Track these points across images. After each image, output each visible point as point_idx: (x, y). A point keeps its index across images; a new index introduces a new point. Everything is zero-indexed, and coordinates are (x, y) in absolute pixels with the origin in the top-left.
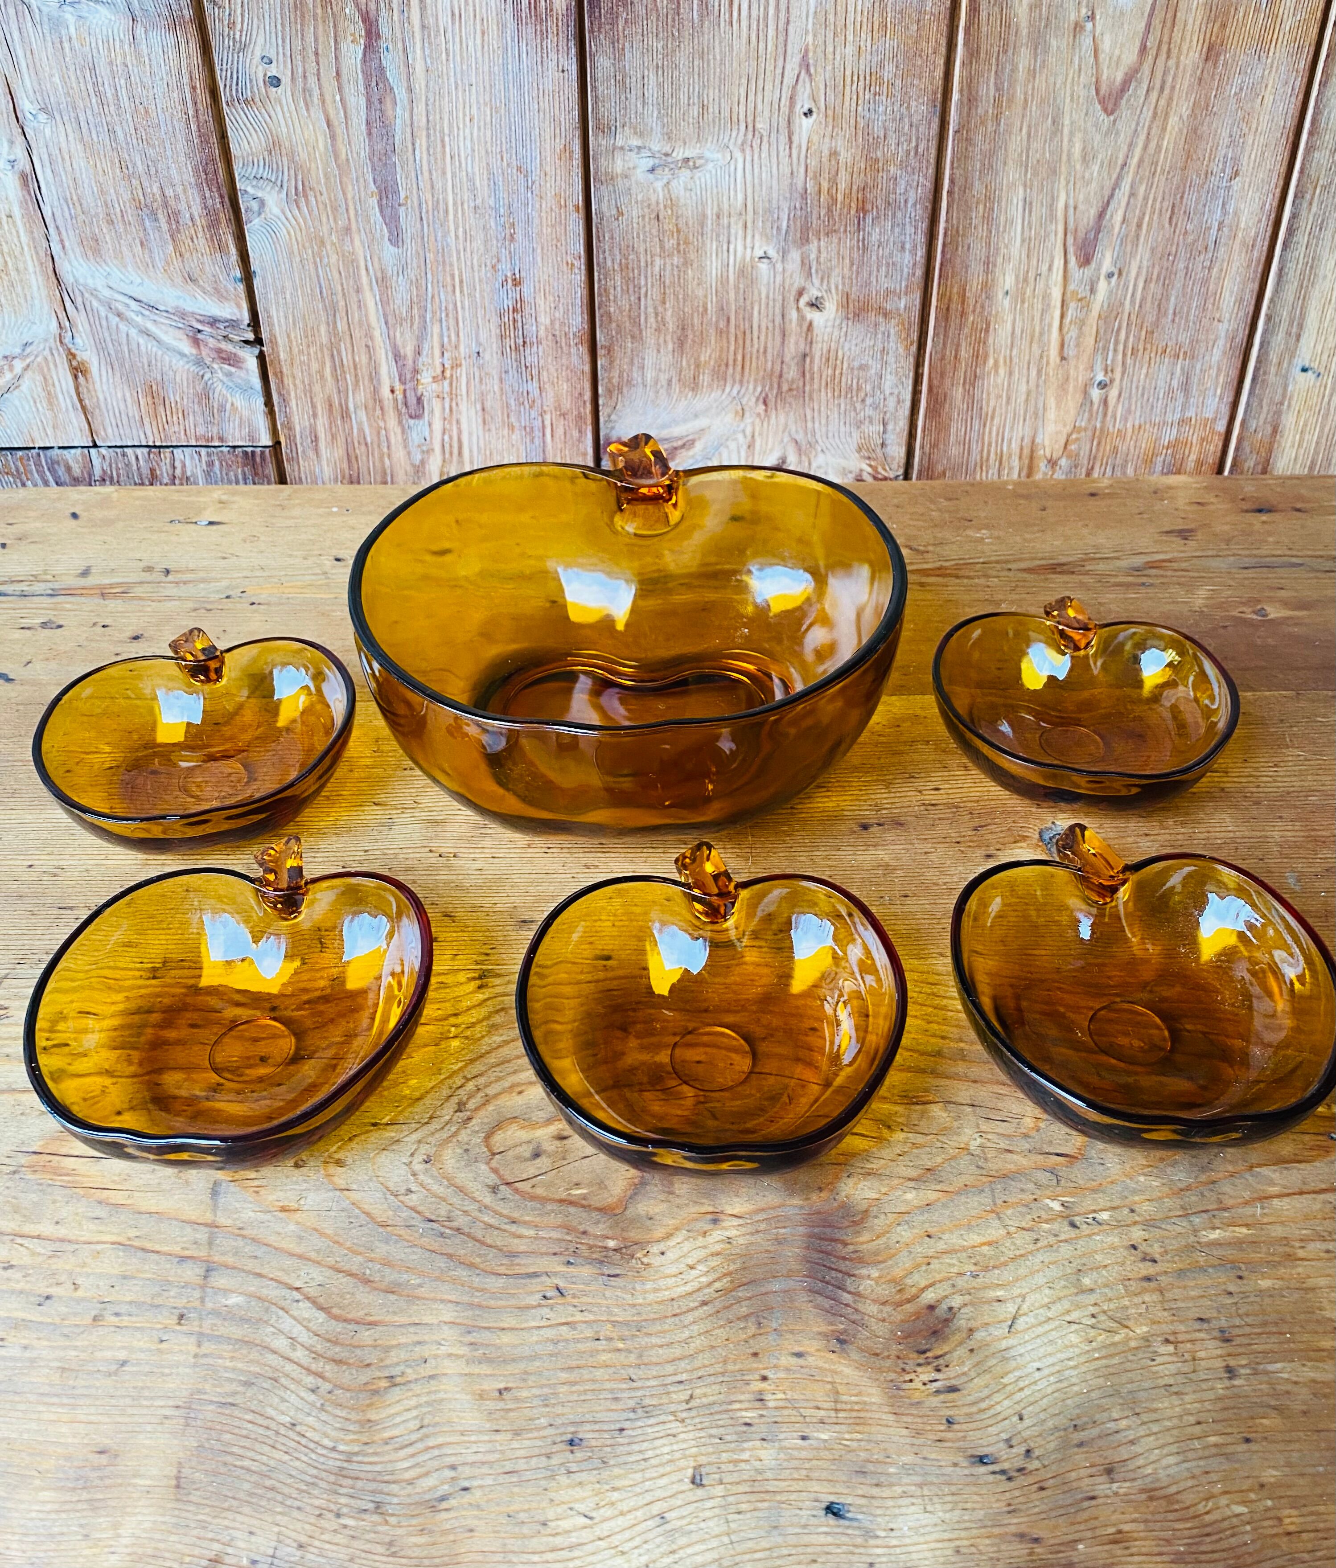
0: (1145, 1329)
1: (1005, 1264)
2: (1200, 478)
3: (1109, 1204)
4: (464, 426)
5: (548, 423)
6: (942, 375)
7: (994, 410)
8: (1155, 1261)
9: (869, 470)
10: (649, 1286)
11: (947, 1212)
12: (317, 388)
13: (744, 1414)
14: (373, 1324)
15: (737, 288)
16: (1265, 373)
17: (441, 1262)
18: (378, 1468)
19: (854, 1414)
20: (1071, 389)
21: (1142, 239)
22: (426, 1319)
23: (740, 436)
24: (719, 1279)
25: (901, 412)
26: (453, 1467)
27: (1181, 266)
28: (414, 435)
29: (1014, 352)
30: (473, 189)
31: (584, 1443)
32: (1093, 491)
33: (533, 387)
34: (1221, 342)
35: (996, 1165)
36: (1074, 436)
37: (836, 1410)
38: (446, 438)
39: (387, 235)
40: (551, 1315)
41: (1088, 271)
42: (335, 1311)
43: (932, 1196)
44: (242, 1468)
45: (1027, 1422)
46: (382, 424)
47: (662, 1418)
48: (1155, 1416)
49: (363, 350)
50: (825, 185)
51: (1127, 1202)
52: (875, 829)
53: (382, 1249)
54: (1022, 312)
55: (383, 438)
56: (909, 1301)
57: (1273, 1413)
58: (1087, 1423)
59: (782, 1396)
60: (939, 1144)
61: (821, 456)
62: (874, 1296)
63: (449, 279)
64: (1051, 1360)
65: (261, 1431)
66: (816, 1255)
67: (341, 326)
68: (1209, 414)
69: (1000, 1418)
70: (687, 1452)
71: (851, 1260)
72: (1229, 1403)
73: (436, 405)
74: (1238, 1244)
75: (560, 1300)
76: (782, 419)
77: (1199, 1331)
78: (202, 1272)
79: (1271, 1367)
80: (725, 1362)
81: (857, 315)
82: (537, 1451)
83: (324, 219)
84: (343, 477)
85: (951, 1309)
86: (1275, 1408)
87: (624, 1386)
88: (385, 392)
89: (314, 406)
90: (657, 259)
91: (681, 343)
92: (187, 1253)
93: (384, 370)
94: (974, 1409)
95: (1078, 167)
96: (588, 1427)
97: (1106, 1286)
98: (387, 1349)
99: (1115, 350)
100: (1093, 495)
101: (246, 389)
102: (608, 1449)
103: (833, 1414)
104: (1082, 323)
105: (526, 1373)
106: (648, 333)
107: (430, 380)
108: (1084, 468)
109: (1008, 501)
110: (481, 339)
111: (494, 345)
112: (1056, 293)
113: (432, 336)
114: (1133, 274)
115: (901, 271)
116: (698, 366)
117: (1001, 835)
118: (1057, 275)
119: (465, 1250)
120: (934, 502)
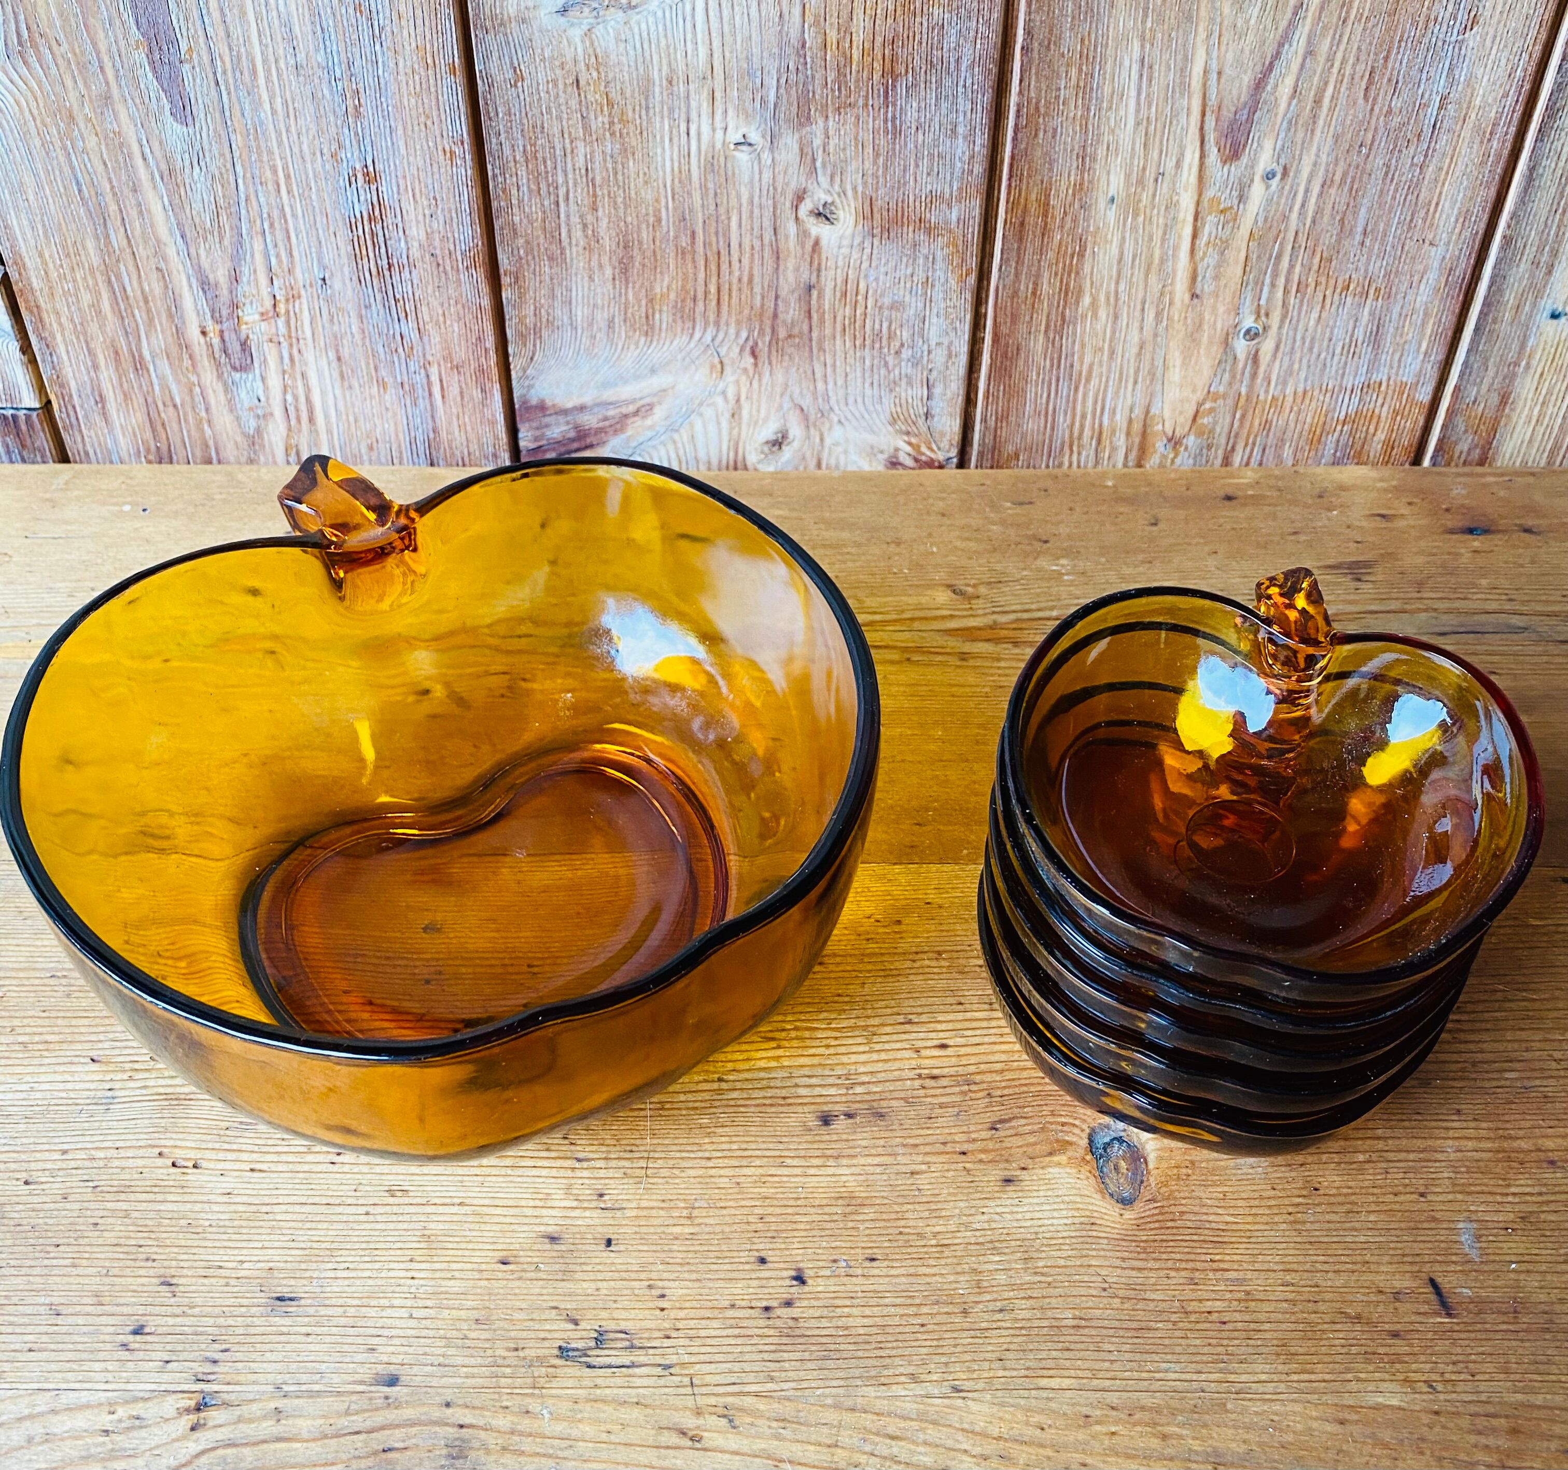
2: (1386, 472)
4: (314, 381)
5: (435, 378)
6: (1014, 318)
7: (1091, 367)
9: (908, 449)
12: (93, 328)
15: (704, 187)
16: (1495, 321)
20: (1205, 339)
21: (1320, 120)
23: (719, 400)
25: (953, 370)
27: (1380, 161)
28: (243, 394)
29: (1122, 287)
30: (291, 39)
32: (1230, 491)
33: (409, 328)
34: (1431, 277)
36: (1208, 406)
38: (289, 398)
39: (167, 106)
41: (1236, 170)
46: (194, 379)
49: (154, 275)
50: (832, 36)
54: (1134, 229)
55: (198, 398)
61: (838, 434)
63: (268, 172)
67: (117, 239)
68: (1408, 377)
73: (270, 352)
76: (780, 377)
81: (886, 230)
83: (69, 82)
84: (148, 451)
88: (193, 333)
90: (580, 145)
91: (624, 269)
93: (188, 303)
95: (1227, 9)
99: (1273, 285)
100: (1229, 498)
104: (1224, 246)
106: (575, 254)
107: (257, 317)
108: (1220, 453)
109: (1104, 508)
110: (326, 261)
111: (346, 270)
112: (1187, 202)
113: (252, 256)
114: (1305, 174)
115: (953, 166)
116: (651, 301)
117: (1032, 1139)
118: (1189, 175)
120: (996, 508)
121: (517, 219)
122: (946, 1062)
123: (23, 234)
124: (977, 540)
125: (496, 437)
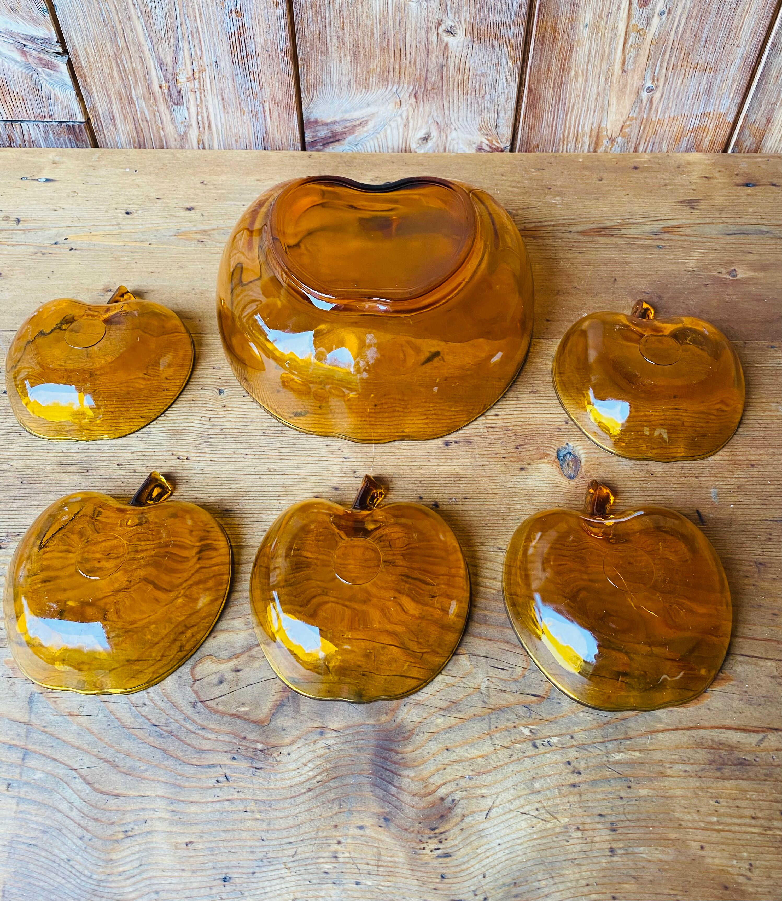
0: (566, 820)
1: (490, 771)
2: (710, 155)
3: (558, 732)
4: (211, 110)
5: (267, 109)
6: (539, 81)
7: (574, 104)
8: (580, 773)
9: (487, 142)
10: (279, 776)
11: (460, 734)
12: (110, 85)
13: (325, 866)
14: (118, 796)
15: (394, 19)
16: (766, 84)
17: (159, 755)
18: (114, 891)
19: (388, 869)
20: (628, 91)
22: (148, 793)
23: (399, 119)
24: (320, 774)
25: (509, 105)
26: (157, 893)
27: (715, 6)
28: (179, 116)
29: (590, 66)
31: (232, 881)
32: (636, 165)
33: (255, 85)
34: (737, 62)
35: (493, 702)
36: (628, 123)
37: (378, 866)
38: (200, 118)
40: (220, 794)
41: (646, 11)
42: (96, 786)
43: (453, 721)
44: (39, 886)
45: (487, 880)
46: (156, 109)
47: (278, 866)
48: (562, 879)
49: (138, 60)
51: (570, 731)
52: (453, 446)
53: (126, 744)
54: (596, 39)
55: (158, 118)
56: (430, 794)
57: (633, 881)
58: (522, 882)
59: (348, 855)
60: (462, 685)
61: (454, 135)
62: (410, 790)
63: (191, 12)
64: (508, 838)
65: (50, 863)
66: (379, 760)
67: (121, 43)
68: (723, 111)
69: (472, 876)
70: (290, 890)
71: (399, 764)
72: (608, 873)
73: (191, 96)
74: (631, 763)
75: (226, 784)
76: (427, 108)
77: (598, 823)
78: (21, 756)
79: (636, 850)
80: (318, 831)
81: (479, 39)
82: (205, 884)
84: (135, 142)
85: (453, 800)
86: (634, 877)
87: (258, 844)
88: (156, 87)
89: (109, 96)
91: (356, 57)
92: (14, 742)
93: (153, 73)
94: (458, 869)
96: (235, 870)
97: (548, 789)
98: (124, 812)
99: (662, 65)
100: (636, 168)
101: (62, 85)
102: (245, 885)
103: (376, 868)
104: (639, 47)
105: (203, 833)
106: (333, 50)
107: (185, 80)
108: (633, 145)
109: (577, 172)
110: (218, 53)
111: (227, 57)
112: (622, 26)
113: (183, 51)
114: (679, 12)
115: (512, 9)
116: (368, 72)
117: (532, 453)
118: (624, 14)
119: (174, 747)
120: (527, 171)
121: (306, 34)
122: (498, 421)
123: (78, 40)
124: (518, 188)
125: (294, 136)
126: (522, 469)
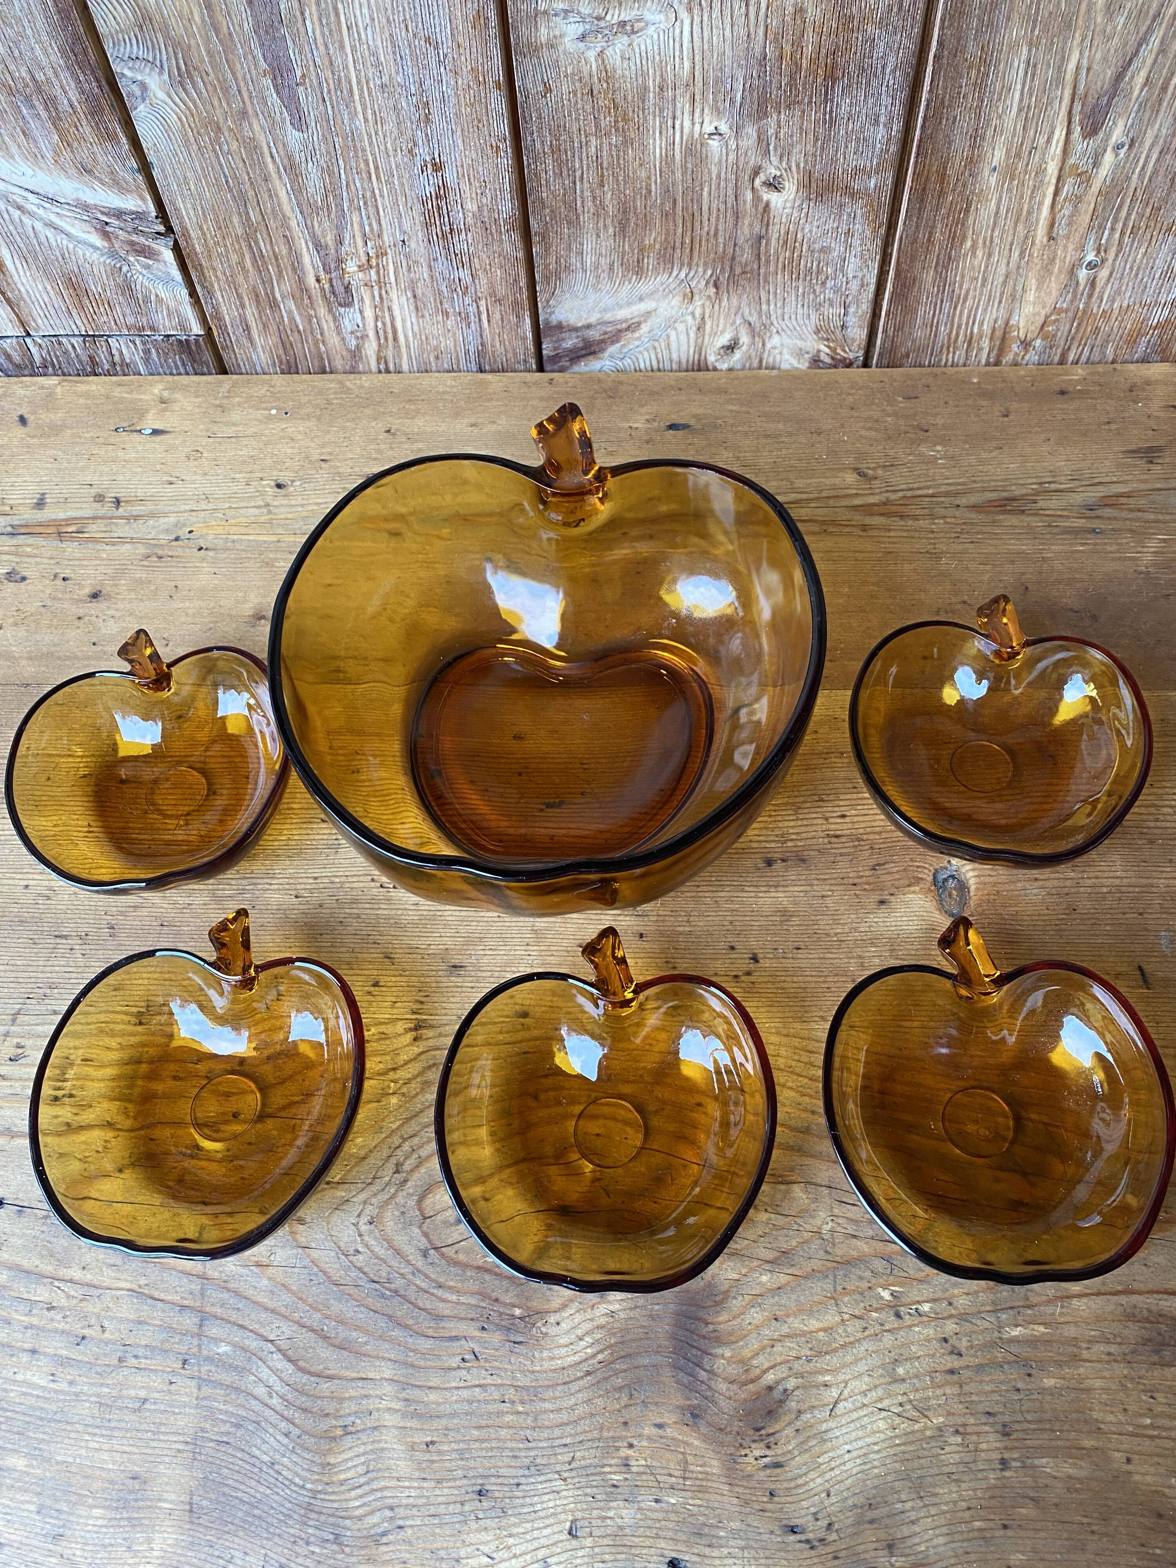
0: (941, 1419)
1: (835, 1350)
3: (931, 1296)
4: (397, 313)
5: (483, 309)
6: (913, 258)
7: (968, 291)
8: (961, 1355)
9: (827, 350)
10: (545, 1354)
11: (794, 1297)
12: (240, 279)
13: (613, 1476)
14: (331, 1378)
15: (684, 167)
17: (382, 1323)
18: (336, 1505)
19: (698, 1483)
20: (1056, 270)
21: (1165, 104)
22: (371, 1375)
23: (689, 318)
24: (601, 1351)
25: (864, 295)
26: (391, 1508)
28: (347, 322)
29: (996, 234)
30: (377, 65)
31: (489, 1495)
32: (1063, 387)
33: (465, 274)
35: (841, 1251)
36: (1053, 318)
37: (684, 1478)
38: (379, 324)
39: (288, 119)
40: (468, 1377)
41: (1093, 143)
42: (301, 1363)
43: (783, 1279)
44: (237, 1498)
45: (833, 1499)
47: (550, 1476)
48: (934, 1500)
49: (282, 241)
50: (788, 49)
51: (947, 1295)
52: (778, 866)
53: (336, 1307)
54: (1009, 190)
55: (315, 326)
56: (752, 1381)
57: (1031, 1504)
58: (879, 1503)
59: (643, 1462)
60: (796, 1227)
61: (776, 340)
62: (725, 1375)
63: (362, 165)
64: (860, 1443)
65: (250, 1467)
66: (681, 1332)
67: (254, 214)
69: (811, 1494)
70: (567, 1508)
71: (709, 1339)
72: (998, 1492)
73: (366, 294)
74: (1032, 1342)
75: (476, 1364)
76: (735, 301)
77: (985, 1424)
78: (198, 1321)
79: (1037, 1462)
80: (601, 1429)
81: (820, 196)
82: (453, 1498)
83: (216, 103)
84: (282, 366)
85: (785, 1390)
86: (1032, 1499)
87: (521, 1446)
88: (311, 281)
89: (240, 297)
90: (593, 140)
91: (622, 228)
92: (186, 1303)
93: (306, 260)
94: (793, 1484)
95: (1099, 20)
96: (493, 1480)
97: (916, 1376)
98: (341, 1400)
99: (1113, 229)
100: (1062, 393)
101: (168, 280)
102: (507, 1501)
103: (681, 1481)
104: (1078, 200)
105: (447, 1429)
106: (586, 218)
107: (356, 269)
108: (1059, 351)
109: (970, 402)
110: (405, 228)
111: (420, 234)
112: (1052, 168)
113: (352, 225)
114: (1147, 145)
115: (874, 147)
116: (642, 250)
117: (897, 876)
118: (1056, 148)
119: (401, 1311)
120: (891, 402)
121: (544, 195)
122: (845, 826)
123: (188, 214)
124: (877, 430)
125: (526, 349)
126: (882, 902)
